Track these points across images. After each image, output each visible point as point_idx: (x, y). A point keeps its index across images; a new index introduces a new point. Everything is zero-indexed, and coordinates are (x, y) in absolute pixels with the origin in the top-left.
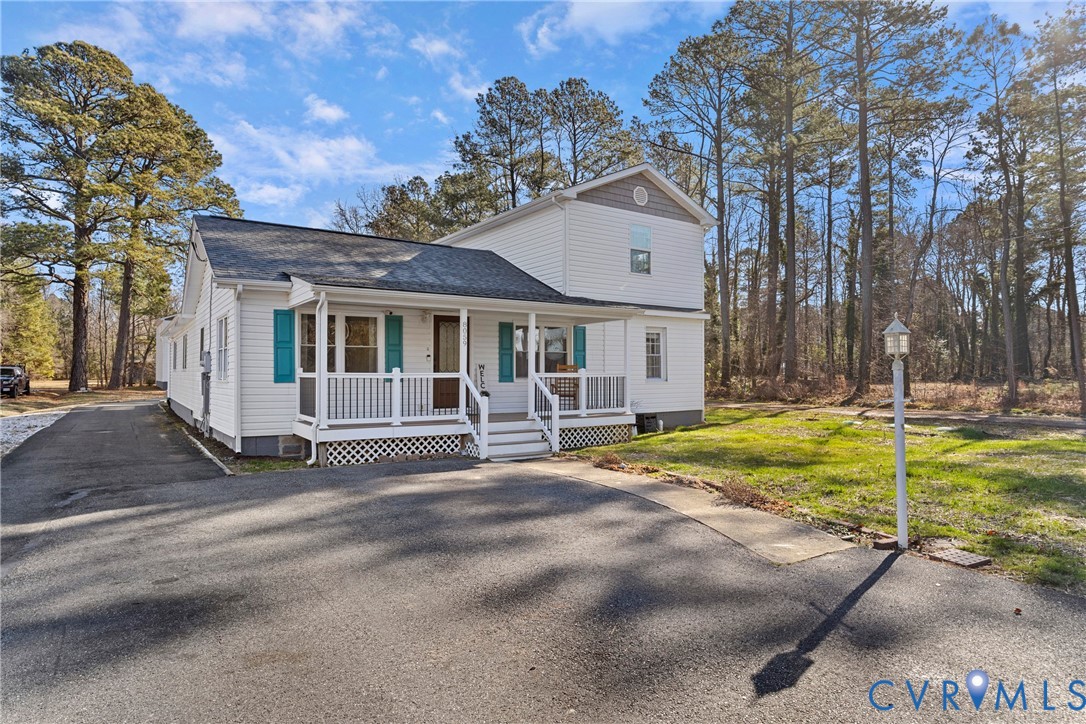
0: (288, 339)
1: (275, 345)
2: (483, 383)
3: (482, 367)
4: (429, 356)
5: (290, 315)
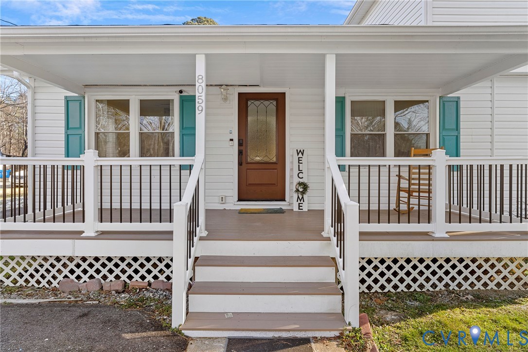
0: (79, 126)
1: (66, 132)
2: (300, 172)
3: (300, 152)
4: (232, 140)
5: (81, 101)
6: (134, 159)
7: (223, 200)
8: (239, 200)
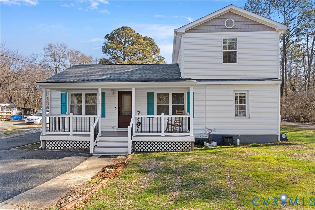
0: (65, 102)
1: (61, 105)
3: (139, 112)
4: (116, 107)
5: (66, 94)
6: (84, 115)
7: (113, 128)
8: (119, 128)
